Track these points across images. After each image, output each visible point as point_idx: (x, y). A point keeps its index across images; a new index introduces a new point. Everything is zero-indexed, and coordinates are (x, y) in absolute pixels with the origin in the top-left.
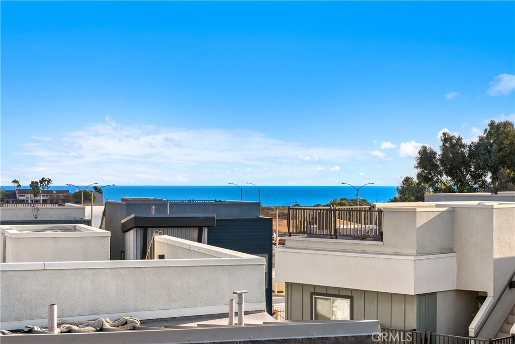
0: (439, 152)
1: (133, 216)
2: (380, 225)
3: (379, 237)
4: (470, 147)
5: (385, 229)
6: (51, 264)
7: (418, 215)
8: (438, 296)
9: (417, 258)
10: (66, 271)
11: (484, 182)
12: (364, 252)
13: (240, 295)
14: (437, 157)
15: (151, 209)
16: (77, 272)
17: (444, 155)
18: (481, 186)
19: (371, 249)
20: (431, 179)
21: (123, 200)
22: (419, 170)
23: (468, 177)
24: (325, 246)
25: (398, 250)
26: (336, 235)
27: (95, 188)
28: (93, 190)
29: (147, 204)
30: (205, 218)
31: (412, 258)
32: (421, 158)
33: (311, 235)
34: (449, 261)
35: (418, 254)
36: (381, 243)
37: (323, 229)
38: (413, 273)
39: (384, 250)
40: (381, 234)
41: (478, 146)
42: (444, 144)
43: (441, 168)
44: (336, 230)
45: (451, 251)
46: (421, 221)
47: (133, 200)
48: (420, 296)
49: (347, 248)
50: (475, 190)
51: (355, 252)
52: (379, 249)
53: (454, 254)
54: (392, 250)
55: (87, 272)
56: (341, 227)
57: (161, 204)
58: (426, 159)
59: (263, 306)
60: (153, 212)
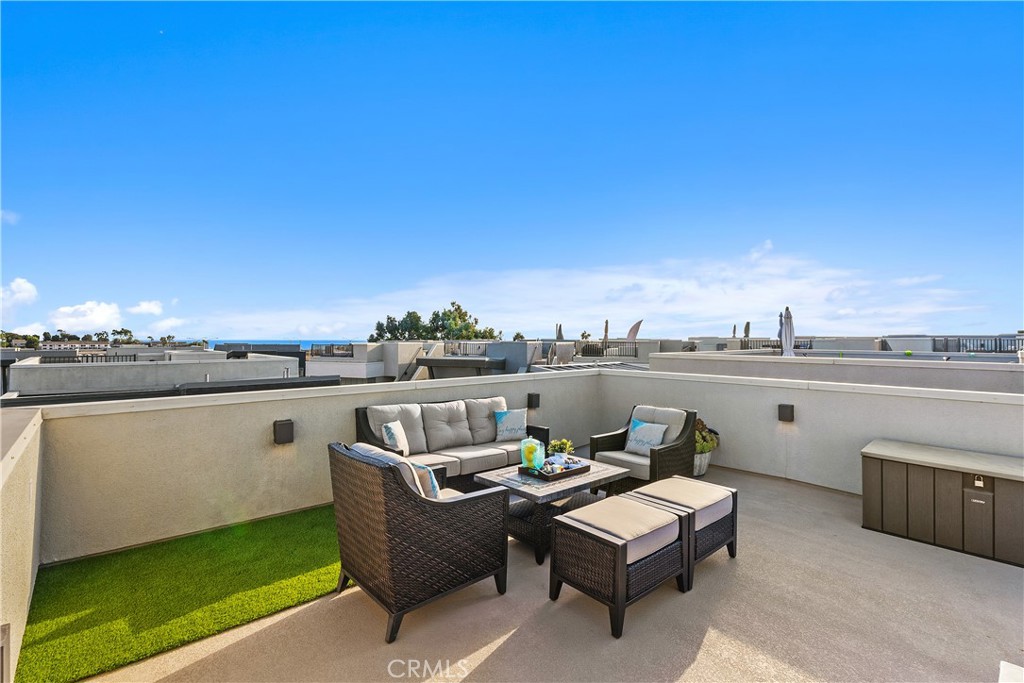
0: (385, 324)
1: (233, 350)
2: (352, 351)
3: (352, 356)
4: (399, 322)
6: (202, 361)
7: (367, 346)
9: (367, 364)
10: (209, 364)
11: (405, 336)
12: (346, 362)
13: (288, 369)
16: (215, 364)
17: (388, 324)
18: (404, 338)
19: (349, 361)
23: (398, 334)
24: (327, 360)
25: (360, 361)
26: (334, 355)
27: (204, 341)
28: (202, 342)
29: (240, 345)
31: (365, 364)
33: (322, 355)
34: (380, 365)
35: (368, 362)
36: (353, 358)
37: (327, 353)
39: (354, 361)
40: (353, 354)
41: (402, 321)
42: (387, 321)
43: (386, 331)
44: (333, 353)
45: (382, 361)
46: (369, 349)
49: (338, 360)
50: (401, 339)
51: (340, 362)
52: (352, 360)
54: (358, 361)
55: (219, 364)
56: (336, 352)
57: (247, 346)
58: (380, 327)
59: (298, 376)
60: (243, 349)
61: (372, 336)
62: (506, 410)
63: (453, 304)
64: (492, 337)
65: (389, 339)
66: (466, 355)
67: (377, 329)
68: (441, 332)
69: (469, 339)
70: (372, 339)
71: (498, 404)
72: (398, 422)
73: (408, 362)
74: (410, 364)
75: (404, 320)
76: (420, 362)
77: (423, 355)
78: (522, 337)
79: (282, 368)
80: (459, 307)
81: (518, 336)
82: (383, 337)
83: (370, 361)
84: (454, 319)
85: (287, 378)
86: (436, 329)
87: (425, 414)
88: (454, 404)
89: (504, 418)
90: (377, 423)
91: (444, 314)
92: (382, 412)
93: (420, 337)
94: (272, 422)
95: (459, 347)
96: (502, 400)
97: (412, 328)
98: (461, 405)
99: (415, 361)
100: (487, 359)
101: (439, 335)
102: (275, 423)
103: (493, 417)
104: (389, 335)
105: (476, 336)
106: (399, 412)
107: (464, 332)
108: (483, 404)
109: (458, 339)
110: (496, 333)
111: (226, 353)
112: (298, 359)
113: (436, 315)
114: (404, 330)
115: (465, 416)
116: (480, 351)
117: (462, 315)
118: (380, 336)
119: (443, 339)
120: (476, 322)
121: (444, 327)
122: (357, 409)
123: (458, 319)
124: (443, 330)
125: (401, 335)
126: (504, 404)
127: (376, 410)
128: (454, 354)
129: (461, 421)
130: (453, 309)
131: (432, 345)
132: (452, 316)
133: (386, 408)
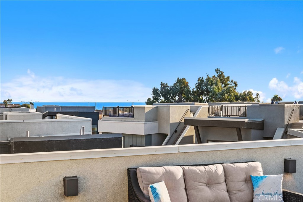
0: (160, 89)
1: (47, 111)
2: (133, 112)
3: (133, 116)
4: (170, 87)
5: (135, 114)
6: (25, 121)
7: (145, 108)
8: (152, 135)
9: (145, 123)
10: (30, 123)
11: (175, 99)
12: (128, 121)
13: (83, 127)
14: (159, 91)
15: (54, 109)
16: (34, 123)
17: (162, 90)
18: (175, 101)
19: (130, 120)
20: (157, 99)
21: (43, 106)
22: (153, 95)
23: (170, 98)
24: (115, 120)
25: (139, 120)
26: (119, 116)
27: (31, 103)
28: (30, 104)
29: (53, 107)
30: (74, 112)
31: (143, 123)
32: (153, 91)
33: (110, 116)
34: (156, 124)
35: (145, 121)
36: (134, 118)
37: (114, 114)
38: (144, 127)
39: (135, 120)
40: (134, 115)
41: (173, 87)
42: (161, 86)
43: (161, 95)
44: (119, 114)
45: (157, 120)
46: (146, 111)
47: (47, 106)
48: (146, 135)
49: (122, 120)
50: (173, 102)
51: (125, 121)
52: (133, 120)
53: (157, 122)
54: (137, 120)
55: (37, 123)
56: (121, 113)
57: (58, 107)
58: (155, 91)
59: (91, 133)
60: (55, 110)
61: (149, 99)
62: (262, 175)
63: (217, 71)
64: (251, 99)
65: (162, 102)
66: (228, 116)
67: (154, 93)
68: (205, 95)
69: (230, 101)
70: (149, 103)
71: (255, 169)
72: (163, 183)
73: (178, 121)
74: (180, 123)
75: (174, 86)
76: (188, 122)
77: (190, 116)
78: (280, 99)
79: (79, 126)
80: (222, 73)
81: (276, 99)
82: (157, 100)
83: (146, 121)
84: (216, 84)
85: (83, 136)
86: (202, 93)
87: (187, 177)
88: (213, 167)
89: (260, 183)
90: (145, 182)
91: (208, 79)
92: (149, 173)
93: (188, 99)
94: (62, 178)
95: (222, 110)
96: (258, 165)
97: (181, 93)
98: (220, 169)
99: (183, 121)
100: (246, 120)
101: (204, 98)
102: (65, 179)
103: (250, 181)
104: (162, 98)
105: (237, 99)
106: (164, 174)
107: (226, 95)
108: (241, 169)
109: (220, 101)
110: (254, 96)
111: (41, 114)
112: (91, 119)
113: (201, 81)
114: (175, 94)
115: (223, 179)
116: (240, 113)
117: (224, 80)
118: (156, 99)
119: (207, 101)
120: (236, 86)
121: (208, 92)
122: (128, 169)
123: (220, 84)
124: (207, 94)
125: (172, 98)
126: (260, 169)
127: (145, 172)
128: (217, 115)
129: (219, 183)
130: (216, 75)
131: (198, 107)
132: (214, 82)
133: (153, 169)
